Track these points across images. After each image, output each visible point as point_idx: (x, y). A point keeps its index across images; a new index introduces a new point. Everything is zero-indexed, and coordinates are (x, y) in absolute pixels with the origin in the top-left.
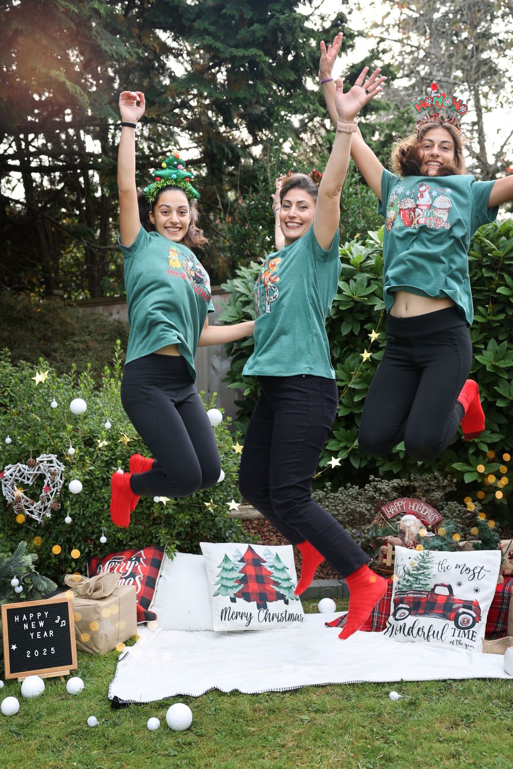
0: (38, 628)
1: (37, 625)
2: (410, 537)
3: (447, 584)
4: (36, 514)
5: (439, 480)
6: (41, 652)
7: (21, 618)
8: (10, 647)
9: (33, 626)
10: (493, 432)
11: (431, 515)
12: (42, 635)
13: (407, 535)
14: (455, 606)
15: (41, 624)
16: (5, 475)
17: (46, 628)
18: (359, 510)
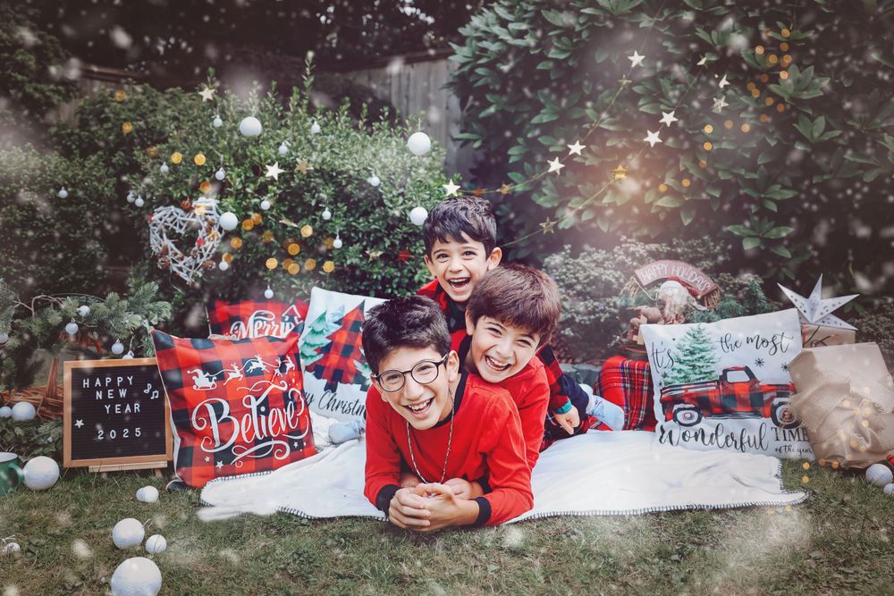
0: (117, 399)
1: (116, 394)
2: (673, 309)
3: (742, 366)
4: (185, 271)
5: (709, 247)
6: (120, 433)
7: (92, 383)
8: (74, 422)
9: (110, 396)
10: (784, 187)
11: (703, 283)
12: (123, 408)
13: (668, 306)
14: (766, 397)
15: (123, 393)
16: (153, 218)
17: (129, 400)
18: (603, 278)
